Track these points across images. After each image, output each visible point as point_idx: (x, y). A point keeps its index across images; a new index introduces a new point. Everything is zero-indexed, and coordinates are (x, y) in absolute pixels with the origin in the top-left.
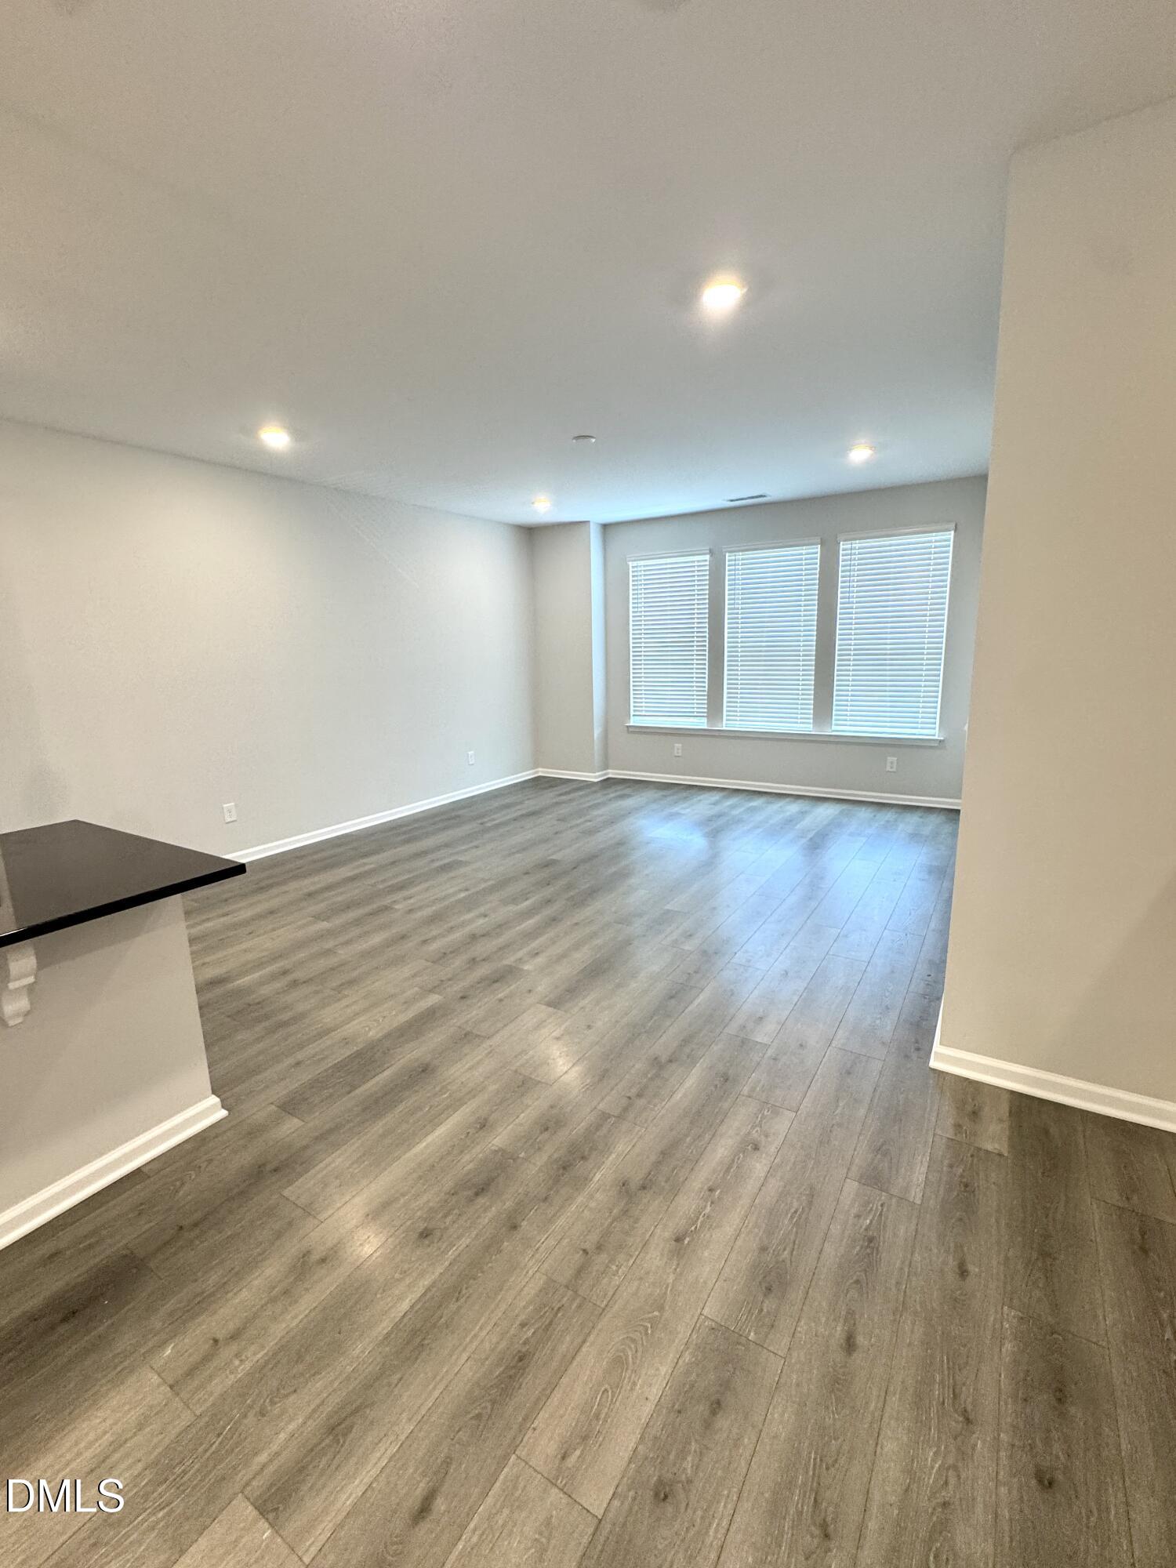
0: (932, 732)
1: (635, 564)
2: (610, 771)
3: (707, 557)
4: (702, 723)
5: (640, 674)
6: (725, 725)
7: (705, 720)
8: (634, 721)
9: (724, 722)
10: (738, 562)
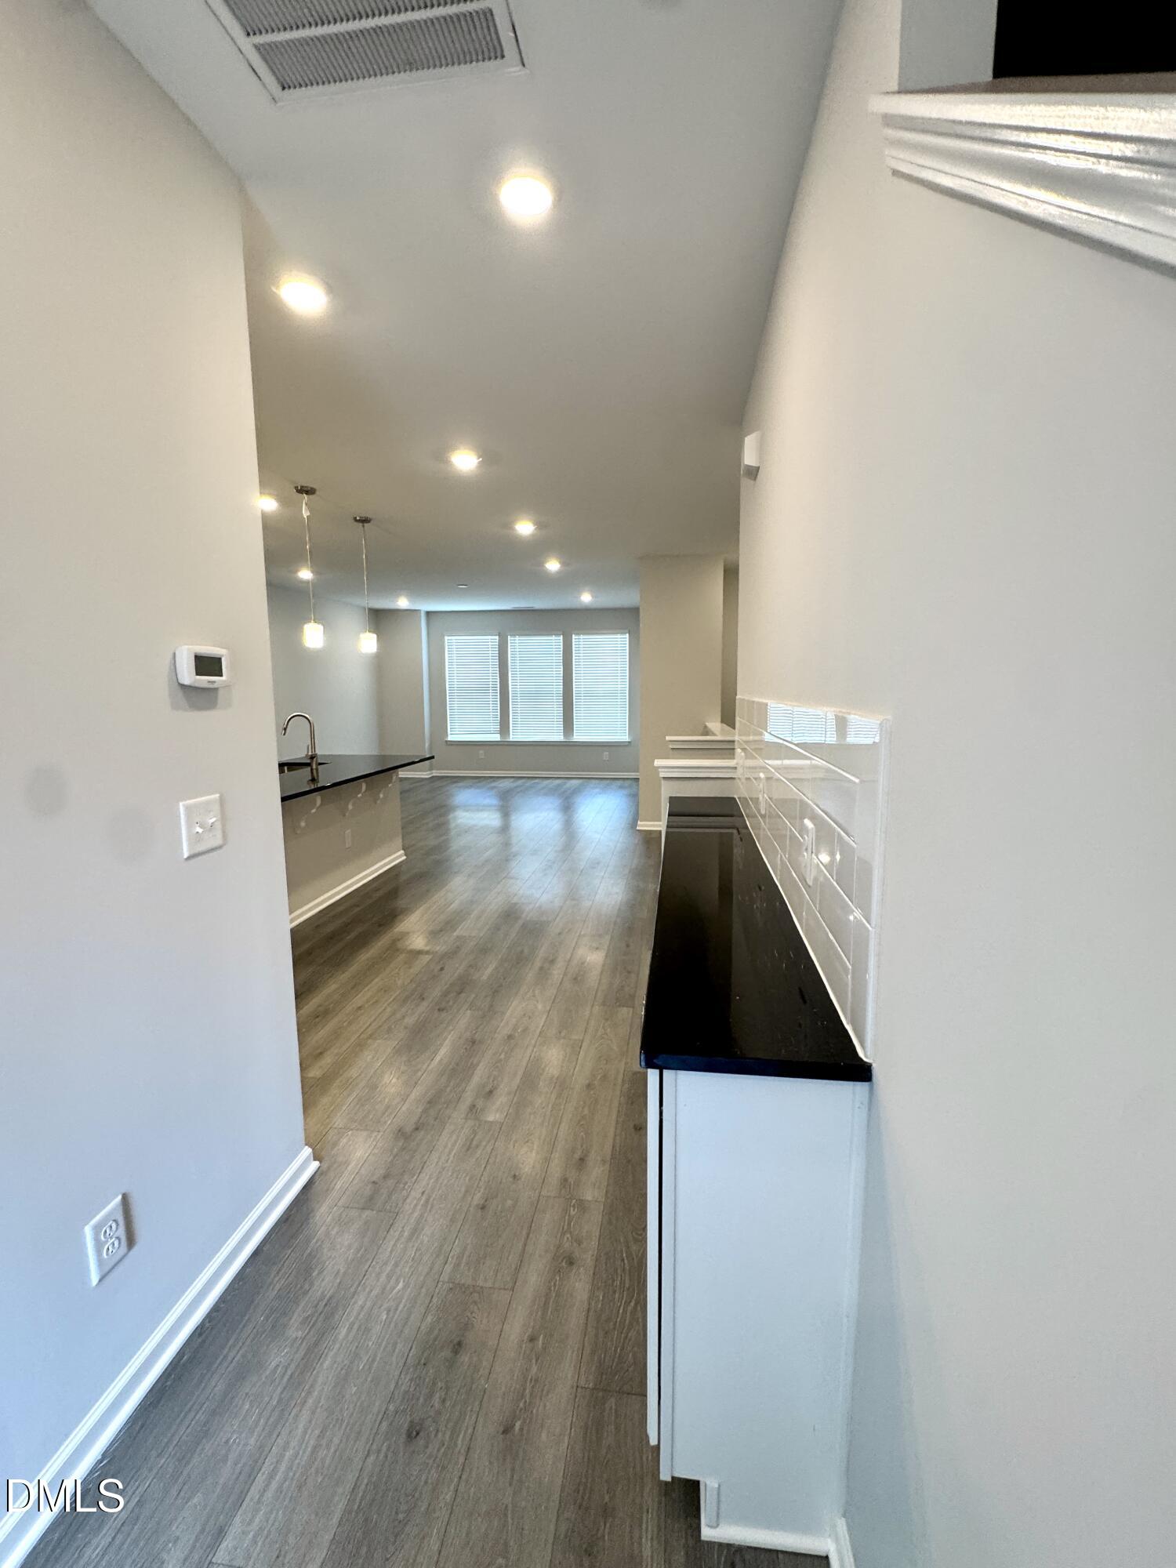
0: (624, 737)
1: (450, 638)
2: (434, 771)
3: (497, 637)
4: (497, 737)
5: (453, 706)
6: (512, 738)
7: (498, 736)
8: (450, 738)
9: (511, 735)
10: (516, 643)
